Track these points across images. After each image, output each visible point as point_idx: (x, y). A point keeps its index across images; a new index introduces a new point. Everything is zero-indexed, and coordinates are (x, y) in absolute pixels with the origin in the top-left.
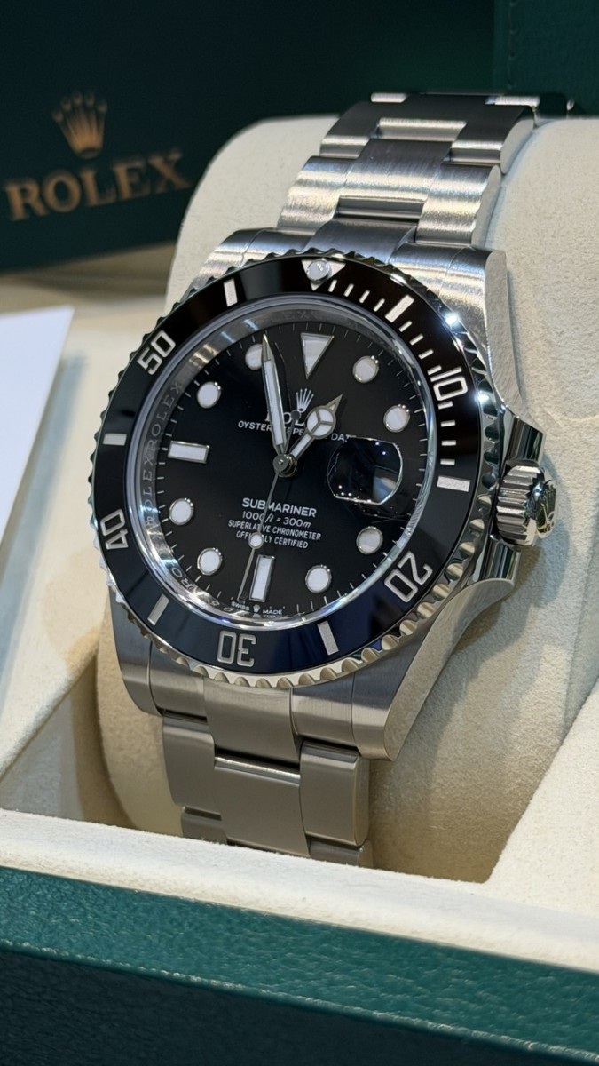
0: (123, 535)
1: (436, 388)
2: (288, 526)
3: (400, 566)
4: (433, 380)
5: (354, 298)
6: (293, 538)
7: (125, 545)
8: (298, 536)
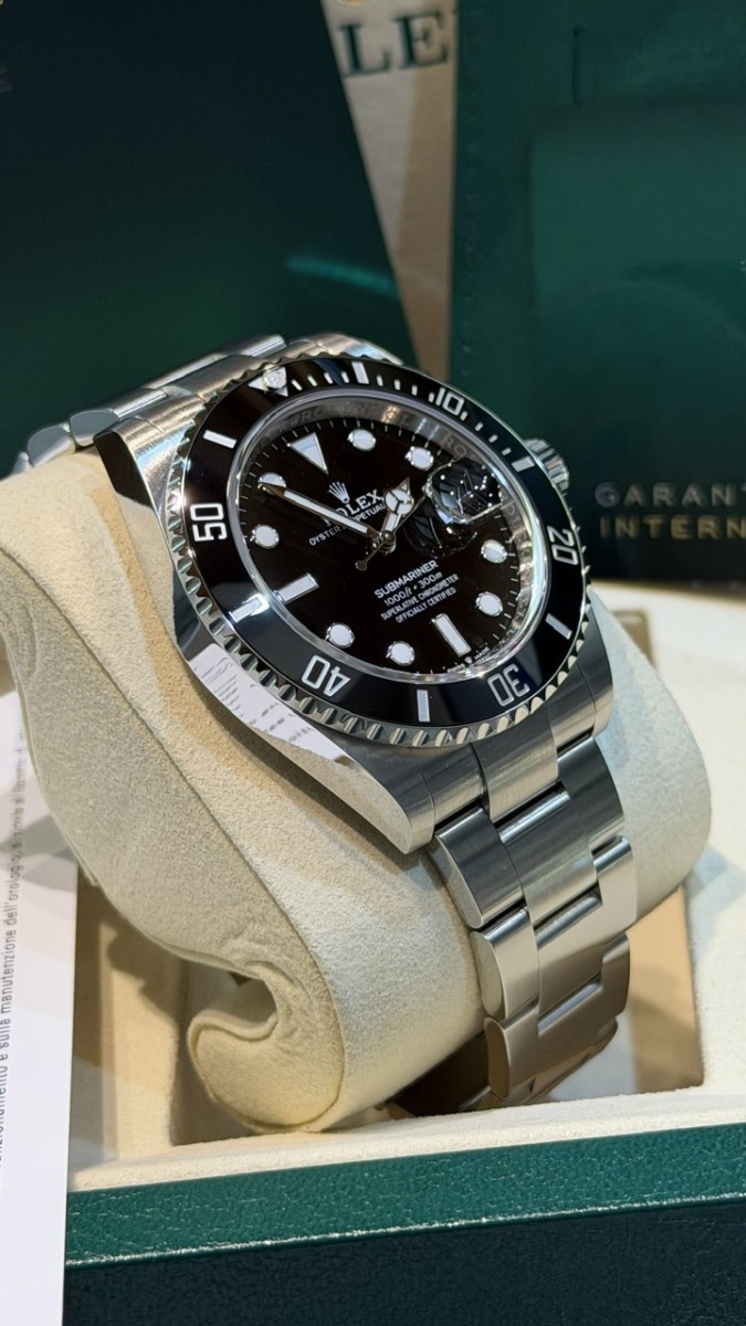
0: (336, 673)
1: (446, 406)
2: (427, 587)
3: (552, 539)
4: (438, 403)
5: (323, 384)
6: (439, 592)
7: (346, 680)
8: (442, 587)
